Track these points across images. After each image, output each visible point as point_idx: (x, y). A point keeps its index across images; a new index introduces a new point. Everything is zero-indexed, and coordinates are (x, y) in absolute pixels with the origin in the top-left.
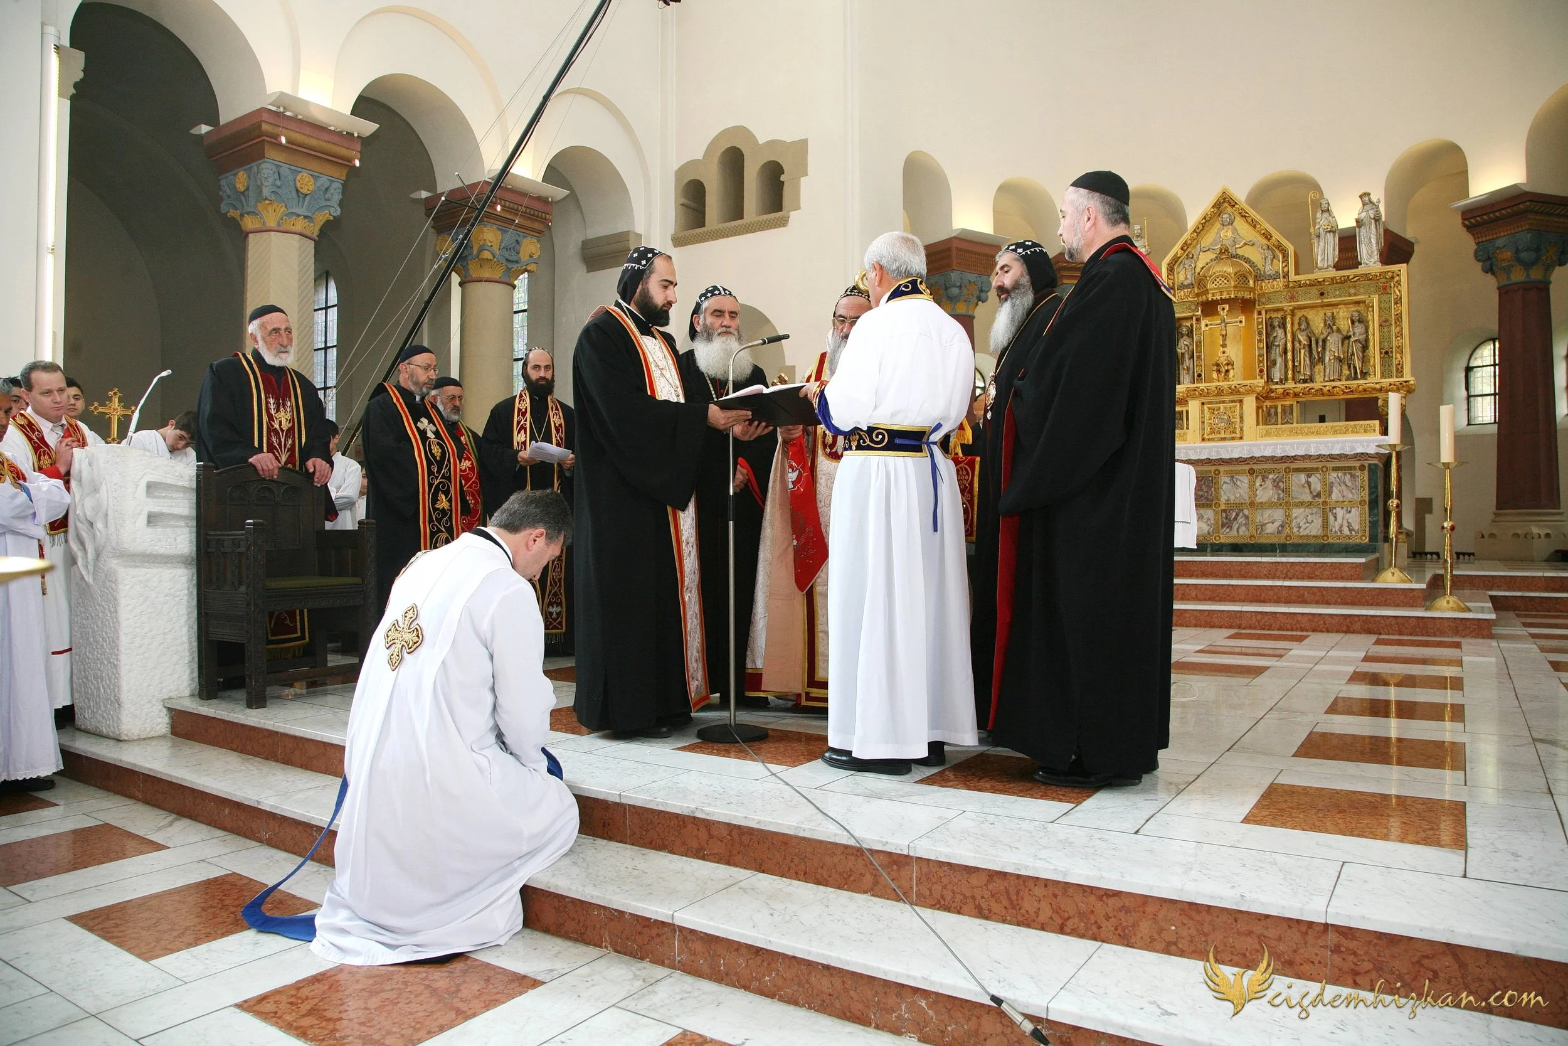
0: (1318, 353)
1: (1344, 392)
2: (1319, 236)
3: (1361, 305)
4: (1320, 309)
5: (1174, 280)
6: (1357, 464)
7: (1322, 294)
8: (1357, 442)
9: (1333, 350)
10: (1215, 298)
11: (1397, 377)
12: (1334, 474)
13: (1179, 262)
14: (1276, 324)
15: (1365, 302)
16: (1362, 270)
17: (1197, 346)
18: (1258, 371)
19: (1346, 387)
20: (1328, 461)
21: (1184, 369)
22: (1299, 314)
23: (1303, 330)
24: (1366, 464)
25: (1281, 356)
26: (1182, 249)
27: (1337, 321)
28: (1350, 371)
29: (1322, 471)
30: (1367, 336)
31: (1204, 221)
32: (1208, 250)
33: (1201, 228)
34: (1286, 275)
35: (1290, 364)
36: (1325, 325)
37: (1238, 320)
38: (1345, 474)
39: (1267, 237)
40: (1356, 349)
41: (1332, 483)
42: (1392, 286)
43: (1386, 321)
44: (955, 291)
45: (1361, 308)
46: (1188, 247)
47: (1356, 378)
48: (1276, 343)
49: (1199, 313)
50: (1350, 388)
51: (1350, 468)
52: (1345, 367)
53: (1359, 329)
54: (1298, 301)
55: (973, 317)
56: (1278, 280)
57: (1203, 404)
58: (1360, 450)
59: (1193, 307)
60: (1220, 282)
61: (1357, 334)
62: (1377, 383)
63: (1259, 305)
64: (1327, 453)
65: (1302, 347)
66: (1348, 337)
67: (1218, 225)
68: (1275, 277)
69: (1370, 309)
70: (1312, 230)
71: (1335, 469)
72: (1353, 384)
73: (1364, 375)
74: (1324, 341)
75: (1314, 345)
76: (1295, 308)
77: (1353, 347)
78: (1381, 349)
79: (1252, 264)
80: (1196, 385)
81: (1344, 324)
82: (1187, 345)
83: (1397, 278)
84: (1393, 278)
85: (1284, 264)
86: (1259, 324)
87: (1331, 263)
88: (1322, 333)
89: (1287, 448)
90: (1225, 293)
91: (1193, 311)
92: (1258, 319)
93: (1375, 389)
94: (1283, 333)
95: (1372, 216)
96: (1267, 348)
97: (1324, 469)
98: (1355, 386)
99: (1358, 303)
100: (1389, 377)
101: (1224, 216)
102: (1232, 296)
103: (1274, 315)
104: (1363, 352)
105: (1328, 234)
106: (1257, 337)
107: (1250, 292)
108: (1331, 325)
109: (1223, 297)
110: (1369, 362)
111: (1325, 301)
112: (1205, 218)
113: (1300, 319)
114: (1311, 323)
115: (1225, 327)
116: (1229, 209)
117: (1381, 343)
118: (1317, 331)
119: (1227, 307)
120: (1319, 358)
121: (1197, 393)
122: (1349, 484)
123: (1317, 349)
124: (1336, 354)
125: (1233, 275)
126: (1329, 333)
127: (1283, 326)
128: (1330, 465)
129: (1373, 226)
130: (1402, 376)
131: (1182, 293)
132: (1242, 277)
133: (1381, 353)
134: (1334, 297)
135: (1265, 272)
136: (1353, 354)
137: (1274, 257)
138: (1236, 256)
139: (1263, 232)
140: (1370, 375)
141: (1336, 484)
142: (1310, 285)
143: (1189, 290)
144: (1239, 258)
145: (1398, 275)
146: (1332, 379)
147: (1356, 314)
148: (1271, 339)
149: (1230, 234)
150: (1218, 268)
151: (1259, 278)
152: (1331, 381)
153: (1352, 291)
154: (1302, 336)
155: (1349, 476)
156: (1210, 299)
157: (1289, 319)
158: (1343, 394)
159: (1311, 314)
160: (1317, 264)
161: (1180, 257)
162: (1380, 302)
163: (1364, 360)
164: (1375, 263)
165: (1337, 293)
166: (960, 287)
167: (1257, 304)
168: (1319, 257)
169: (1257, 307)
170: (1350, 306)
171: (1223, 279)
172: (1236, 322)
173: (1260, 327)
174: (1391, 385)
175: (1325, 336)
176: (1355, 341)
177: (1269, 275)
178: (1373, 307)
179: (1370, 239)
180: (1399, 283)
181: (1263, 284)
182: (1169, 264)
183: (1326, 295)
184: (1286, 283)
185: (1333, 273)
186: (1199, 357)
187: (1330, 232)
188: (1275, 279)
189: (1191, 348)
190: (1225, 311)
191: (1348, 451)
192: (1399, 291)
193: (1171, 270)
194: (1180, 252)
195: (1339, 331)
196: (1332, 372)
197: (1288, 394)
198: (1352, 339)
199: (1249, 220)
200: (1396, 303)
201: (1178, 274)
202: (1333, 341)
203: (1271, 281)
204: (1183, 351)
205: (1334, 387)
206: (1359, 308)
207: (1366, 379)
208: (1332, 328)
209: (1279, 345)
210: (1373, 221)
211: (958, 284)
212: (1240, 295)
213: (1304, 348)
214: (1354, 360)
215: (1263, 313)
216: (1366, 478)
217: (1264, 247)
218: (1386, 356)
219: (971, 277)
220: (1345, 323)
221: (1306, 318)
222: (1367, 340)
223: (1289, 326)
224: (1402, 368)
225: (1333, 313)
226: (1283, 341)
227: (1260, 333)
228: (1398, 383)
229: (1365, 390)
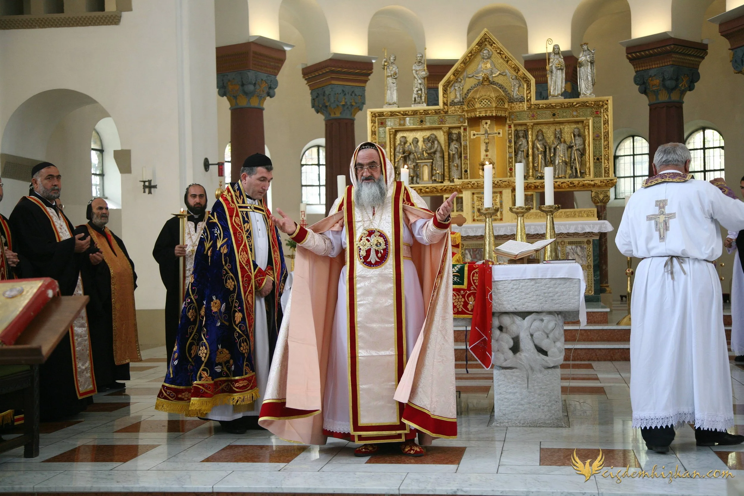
0: (551, 157)
1: (569, 186)
2: (552, 72)
3: (580, 123)
4: (551, 125)
5: (447, 98)
6: (585, 240)
7: (554, 115)
8: (586, 224)
9: (562, 155)
10: (481, 115)
11: (605, 177)
12: (569, 247)
13: (451, 84)
14: (521, 134)
15: (582, 122)
16: (582, 98)
17: (464, 149)
18: (508, 169)
19: (571, 183)
20: (565, 237)
21: (454, 166)
22: (538, 128)
23: (541, 140)
24: (591, 239)
25: (525, 159)
26: (454, 74)
27: (563, 134)
28: (573, 173)
29: (561, 244)
30: (585, 145)
31: (470, 55)
32: (473, 77)
33: (468, 60)
34: (529, 100)
35: (531, 165)
36: (555, 137)
37: (497, 132)
38: (577, 247)
39: (515, 70)
40: (576, 155)
41: (568, 253)
42: (602, 111)
43: (598, 136)
44: (251, 88)
45: (580, 126)
46: (458, 74)
47: (576, 177)
48: (522, 149)
49: (466, 124)
50: (573, 184)
51: (580, 243)
52: (569, 168)
53: (579, 141)
54: (537, 119)
55: (262, 110)
56: (523, 103)
57: (473, 194)
58: (588, 230)
59: (461, 120)
60: (485, 103)
61: (577, 146)
62: (592, 181)
63: (509, 121)
64: (565, 231)
65: (540, 152)
66: (570, 147)
67: (479, 58)
68: (522, 100)
69: (587, 127)
70: (547, 68)
71: (570, 243)
72: (576, 181)
73: (583, 174)
74: (555, 149)
75: (548, 152)
76: (534, 124)
77: (575, 154)
78: (594, 156)
79: (505, 90)
80: (469, 180)
81: (567, 136)
82: (456, 148)
83: (606, 106)
84: (603, 106)
85: (528, 92)
86: (510, 134)
87: (560, 92)
88: (553, 143)
89: (538, 228)
90: (489, 112)
91: (462, 122)
92: (508, 130)
93: (589, 185)
94: (526, 142)
95: (589, 60)
96: (515, 152)
97: (563, 243)
98: (577, 182)
99: (577, 122)
100: (600, 177)
101: (484, 52)
102: (494, 114)
103: (519, 128)
104: (581, 157)
105: (558, 71)
106: (508, 144)
107: (505, 111)
108: (559, 138)
109: (487, 114)
110: (586, 166)
111: (556, 120)
112: (471, 52)
113: (538, 132)
114: (544, 135)
115: (488, 136)
116: (489, 47)
117: (594, 152)
118: (549, 141)
119: (489, 122)
120: (551, 161)
121: (470, 186)
122: (580, 254)
123: (550, 154)
124: (563, 159)
125: (494, 99)
126: (559, 143)
127: (526, 136)
128: (567, 240)
129: (589, 67)
130: (609, 176)
131: (453, 108)
132: (500, 100)
133: (594, 159)
134: (563, 117)
135: (513, 96)
136: (575, 159)
137: (520, 85)
138: (493, 83)
139: (513, 66)
140: (586, 174)
141: (571, 254)
142: (546, 108)
143: (459, 106)
144: (495, 84)
145: (606, 104)
146: (560, 176)
147: (576, 130)
148: (518, 146)
149: (489, 65)
150: (483, 93)
151: (511, 100)
152: (559, 178)
153: (575, 113)
154: (539, 145)
155: (579, 248)
156: (478, 116)
157: (530, 132)
158: (568, 188)
159: (545, 129)
160: (550, 92)
161: (452, 81)
162: (594, 123)
163: (583, 164)
164: (590, 95)
165: (565, 114)
166: (255, 84)
167: (508, 120)
168: (552, 87)
169: (508, 122)
170: (573, 124)
171: (487, 101)
172: (496, 133)
173: (510, 137)
174: (601, 182)
175: (556, 145)
176: (576, 150)
177: (517, 99)
178: (589, 126)
179: (587, 77)
180: (607, 109)
181: (513, 105)
182: (444, 86)
183: (557, 115)
184: (529, 106)
185: (561, 100)
186: (466, 158)
187: (559, 69)
188: (521, 102)
189: (459, 150)
190: (488, 125)
191: (580, 231)
192: (607, 115)
193: (445, 91)
194: (452, 77)
195: (565, 142)
196: (560, 171)
197: (530, 187)
198: (574, 148)
199: (504, 56)
200: (604, 124)
201: (450, 93)
202: (561, 148)
203: (518, 103)
204: (454, 152)
205: (562, 183)
206: (578, 126)
207: (583, 177)
208: (560, 140)
209: (523, 151)
210: (589, 64)
211: (254, 82)
212: (499, 114)
213: (541, 154)
214: (576, 164)
215: (512, 126)
216: (591, 249)
217: (513, 78)
218: (598, 161)
219: (264, 76)
220: (569, 136)
221: (542, 132)
222: (584, 149)
223: (530, 137)
224: (609, 170)
225: (561, 129)
226: (526, 148)
227: (510, 142)
228: (605, 181)
229: (583, 185)
